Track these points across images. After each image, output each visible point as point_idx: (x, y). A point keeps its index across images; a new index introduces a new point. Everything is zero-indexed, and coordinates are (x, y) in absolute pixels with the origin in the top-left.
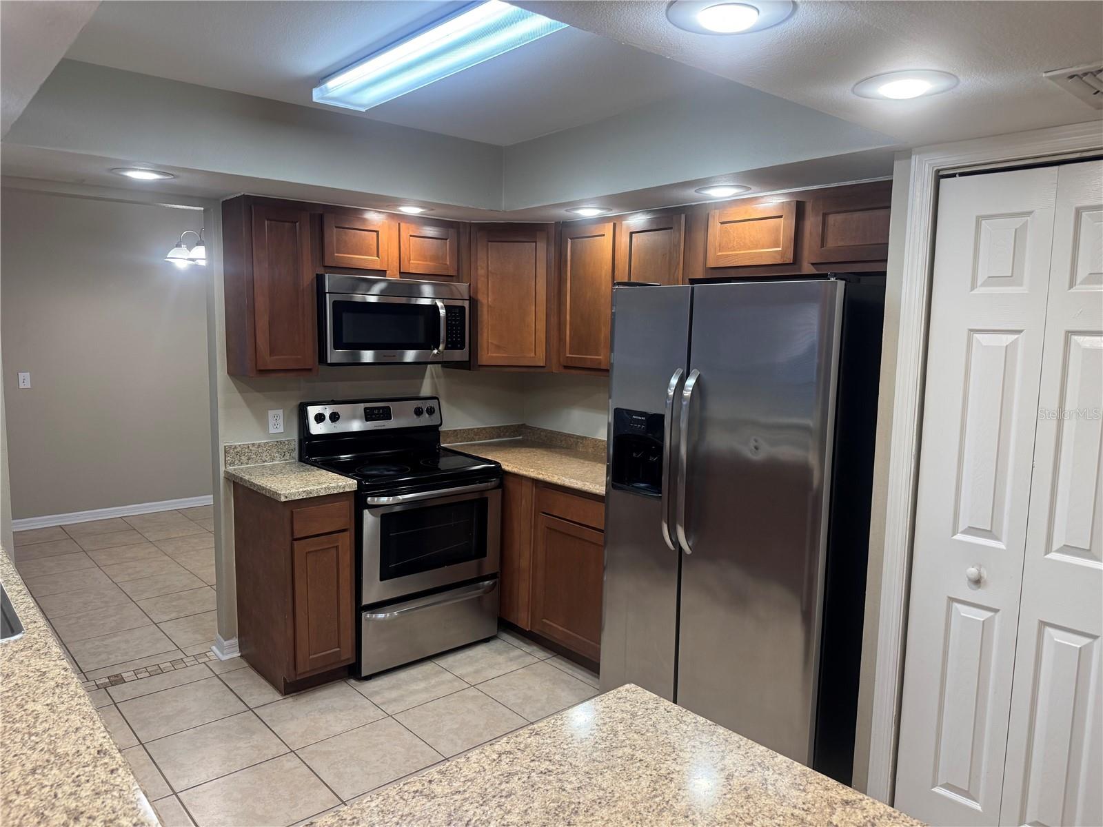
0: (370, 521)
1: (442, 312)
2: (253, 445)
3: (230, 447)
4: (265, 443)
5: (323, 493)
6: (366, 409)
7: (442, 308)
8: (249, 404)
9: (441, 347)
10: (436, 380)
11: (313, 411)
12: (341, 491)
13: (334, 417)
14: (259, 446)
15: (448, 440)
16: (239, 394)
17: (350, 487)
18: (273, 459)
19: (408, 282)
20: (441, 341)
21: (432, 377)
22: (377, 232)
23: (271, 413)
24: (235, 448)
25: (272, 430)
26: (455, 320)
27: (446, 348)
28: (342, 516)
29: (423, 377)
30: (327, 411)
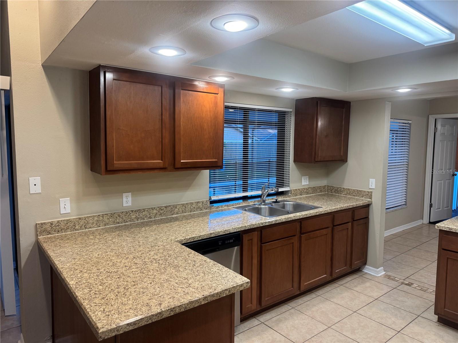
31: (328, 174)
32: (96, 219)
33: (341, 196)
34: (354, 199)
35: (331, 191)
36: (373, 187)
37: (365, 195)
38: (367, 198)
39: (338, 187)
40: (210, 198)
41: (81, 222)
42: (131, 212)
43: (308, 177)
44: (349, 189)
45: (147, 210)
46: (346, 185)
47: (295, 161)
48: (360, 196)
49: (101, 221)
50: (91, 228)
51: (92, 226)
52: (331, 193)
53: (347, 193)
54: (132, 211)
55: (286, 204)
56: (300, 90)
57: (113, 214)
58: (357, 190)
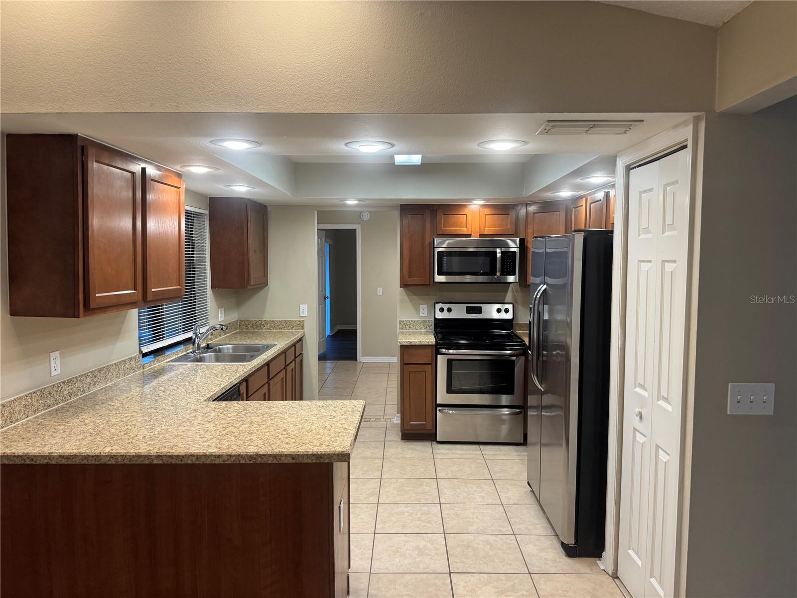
0: (441, 361)
1: (499, 255)
2: (412, 321)
3: (401, 321)
4: (418, 321)
5: (418, 344)
6: (467, 307)
7: (499, 253)
8: (411, 301)
9: (498, 274)
10: (515, 293)
11: (438, 306)
12: (427, 344)
13: (449, 310)
14: (415, 321)
15: (522, 329)
16: (407, 297)
17: (432, 343)
18: (421, 329)
19: (491, 240)
20: (497, 270)
21: (513, 292)
22: (466, 215)
23: (421, 306)
24: (404, 322)
25: (421, 315)
26: (510, 259)
27: (502, 274)
28: (426, 357)
29: (507, 291)
30: (446, 307)
31: (239, 304)
32: (23, 403)
33: (263, 332)
34: (281, 332)
35: (247, 327)
36: (306, 314)
37: (296, 326)
38: (299, 329)
39: (257, 319)
40: (141, 352)
41: (6, 412)
42: (62, 385)
43: (223, 309)
44: (273, 321)
45: (79, 378)
46: (267, 317)
47: (213, 287)
48: (290, 328)
49: (30, 406)
50: (17, 420)
51: (19, 418)
52: (247, 329)
53: (271, 326)
54: (64, 382)
55: (223, 348)
56: (257, 190)
57: (43, 390)
58: (285, 321)
